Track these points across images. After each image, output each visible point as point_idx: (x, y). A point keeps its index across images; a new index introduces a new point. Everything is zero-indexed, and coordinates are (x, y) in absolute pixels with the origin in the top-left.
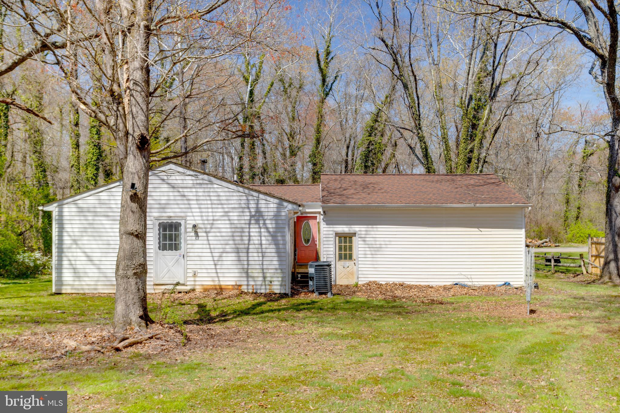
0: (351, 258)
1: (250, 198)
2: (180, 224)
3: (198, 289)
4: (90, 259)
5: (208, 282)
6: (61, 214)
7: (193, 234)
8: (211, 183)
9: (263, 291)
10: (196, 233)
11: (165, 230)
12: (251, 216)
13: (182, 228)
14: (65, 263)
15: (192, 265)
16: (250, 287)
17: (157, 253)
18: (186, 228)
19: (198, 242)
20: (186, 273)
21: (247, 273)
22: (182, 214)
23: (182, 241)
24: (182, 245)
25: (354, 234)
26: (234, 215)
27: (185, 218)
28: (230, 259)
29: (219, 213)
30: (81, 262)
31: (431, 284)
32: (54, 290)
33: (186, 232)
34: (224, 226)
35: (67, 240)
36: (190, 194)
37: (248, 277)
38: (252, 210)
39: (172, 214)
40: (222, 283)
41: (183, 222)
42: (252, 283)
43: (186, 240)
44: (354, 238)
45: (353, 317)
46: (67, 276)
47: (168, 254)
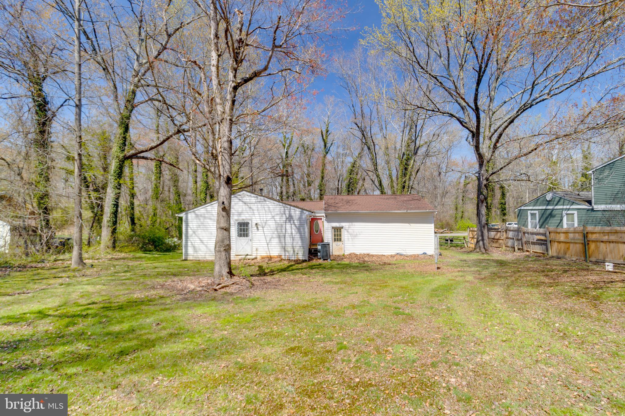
0: (340, 240)
1: (286, 209)
2: (248, 223)
3: (259, 257)
4: (202, 241)
5: (264, 254)
6: (187, 218)
7: (256, 228)
8: (265, 201)
9: (293, 259)
10: (257, 227)
11: (241, 226)
12: (287, 218)
13: (250, 225)
14: (189, 244)
15: (255, 245)
16: (286, 257)
17: (236, 239)
18: (252, 225)
19: (258, 232)
20: (252, 249)
21: (285, 249)
22: (250, 218)
23: (250, 232)
24: (250, 234)
25: (342, 227)
26: (277, 218)
27: (251, 220)
28: (275, 241)
29: (269, 216)
30: (197, 243)
31: (384, 254)
32: (184, 258)
33: (252, 227)
34: (272, 224)
35: (190, 232)
36: (254, 207)
37: (285, 251)
38: (287, 215)
39: (244, 218)
40: (271, 255)
41: (250, 222)
42: (287, 254)
43: (252, 232)
44: (342, 230)
45: (342, 272)
46: (190, 251)
47: (242, 238)
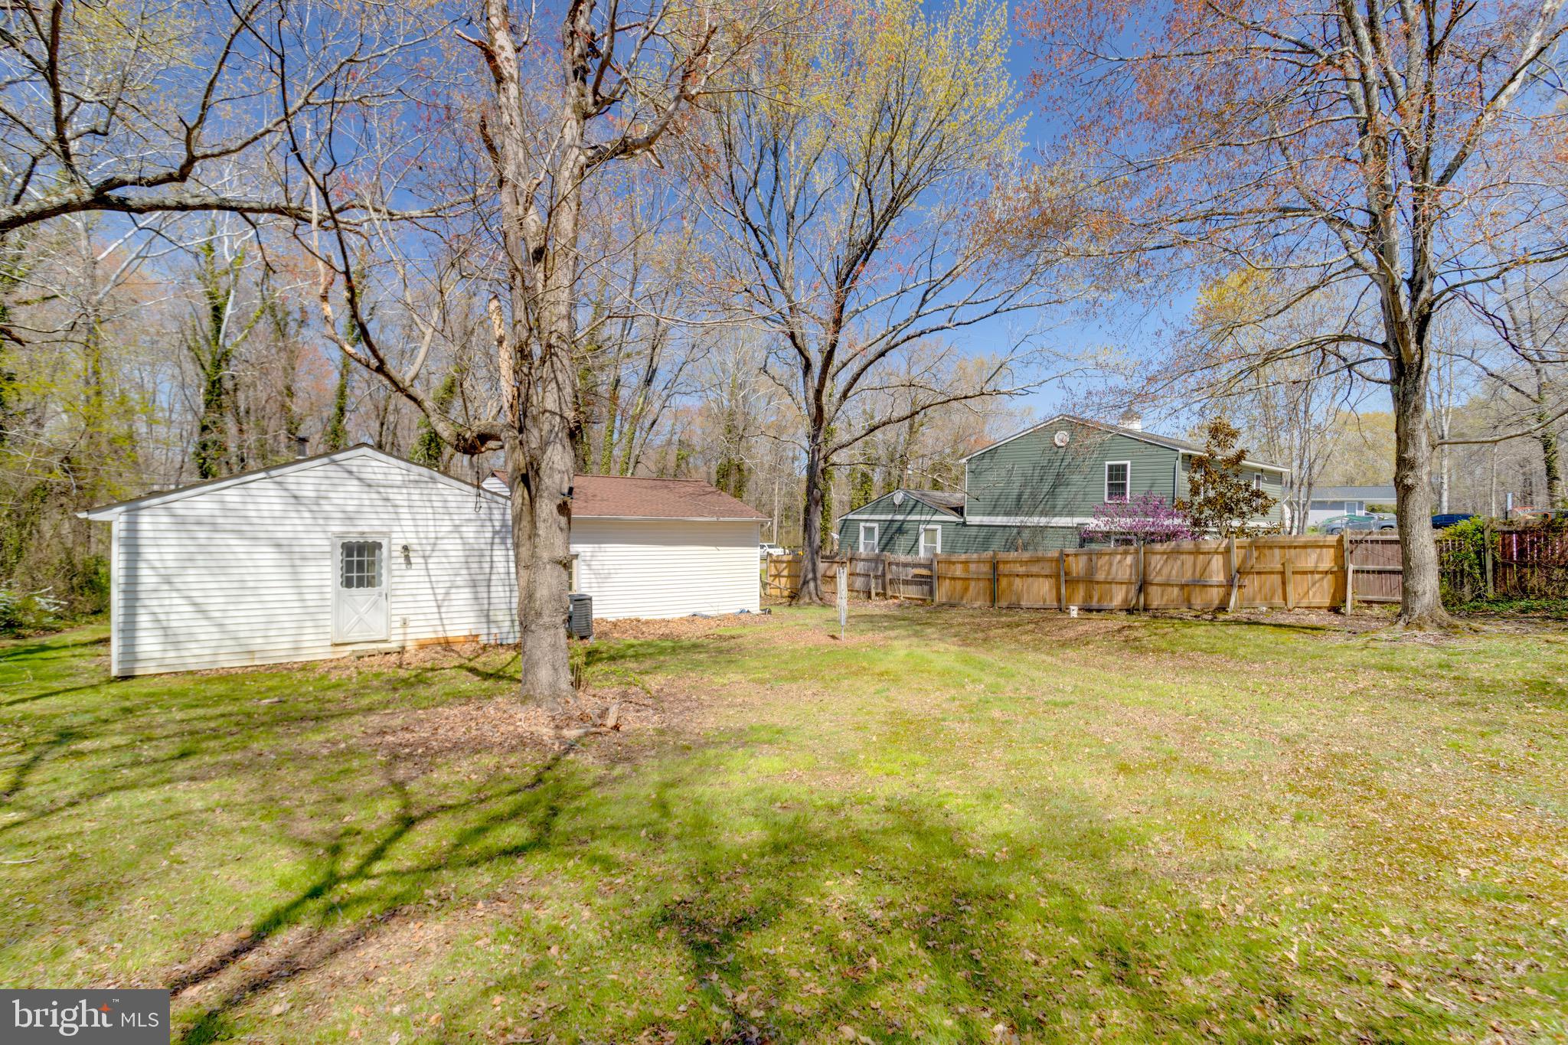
1: (493, 505)
2: (379, 546)
3: (411, 646)
4: (200, 610)
5: (427, 635)
6: (132, 529)
7: (402, 560)
8: (433, 480)
9: (510, 641)
10: (407, 558)
11: (349, 554)
12: (495, 533)
13: (384, 550)
14: (143, 619)
15: (399, 609)
16: (492, 637)
17: (338, 594)
18: (390, 551)
19: (410, 573)
20: (389, 622)
21: (488, 616)
22: (385, 529)
23: (384, 572)
24: (384, 578)
26: (469, 531)
27: (387, 535)
28: (462, 597)
29: (446, 527)
30: (180, 615)
32: (115, 671)
33: (390, 557)
34: (453, 548)
35: (147, 577)
36: (399, 497)
37: (488, 622)
38: (497, 524)
39: (366, 529)
40: (450, 634)
41: (384, 543)
42: (494, 631)
43: (390, 571)
44: (575, 562)
46: (149, 644)
47: (359, 593)
